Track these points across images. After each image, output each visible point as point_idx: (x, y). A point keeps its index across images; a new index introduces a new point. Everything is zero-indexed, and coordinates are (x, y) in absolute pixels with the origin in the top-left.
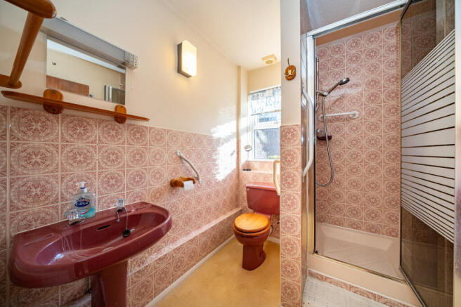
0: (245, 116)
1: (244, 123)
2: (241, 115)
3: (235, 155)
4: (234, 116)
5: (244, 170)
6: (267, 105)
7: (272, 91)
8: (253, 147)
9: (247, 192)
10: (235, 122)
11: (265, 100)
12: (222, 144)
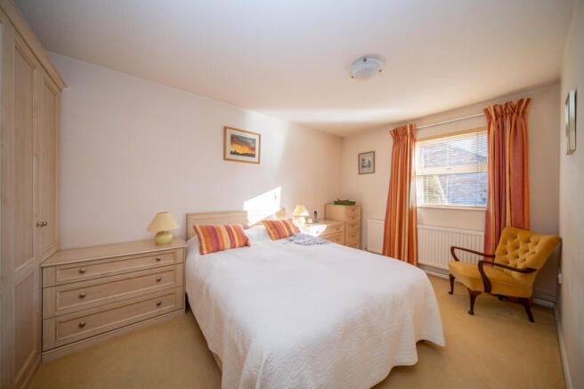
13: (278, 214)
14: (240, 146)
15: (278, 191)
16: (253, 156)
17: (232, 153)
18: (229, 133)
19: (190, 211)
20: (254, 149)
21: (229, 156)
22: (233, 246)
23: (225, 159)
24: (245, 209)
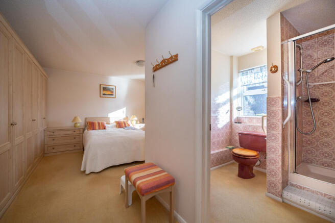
0: (236, 87)
1: (235, 92)
2: (234, 87)
3: (229, 113)
4: (229, 89)
5: (236, 123)
6: (255, 78)
7: (259, 68)
8: (243, 109)
9: (239, 136)
10: (229, 92)
11: (253, 75)
12: (221, 106)
13: (124, 119)
14: (107, 91)
15: (124, 109)
16: (112, 95)
17: (103, 94)
18: (102, 87)
19: (87, 117)
20: (113, 92)
21: (102, 95)
22: (99, 129)
23: (100, 97)
24: (109, 116)
